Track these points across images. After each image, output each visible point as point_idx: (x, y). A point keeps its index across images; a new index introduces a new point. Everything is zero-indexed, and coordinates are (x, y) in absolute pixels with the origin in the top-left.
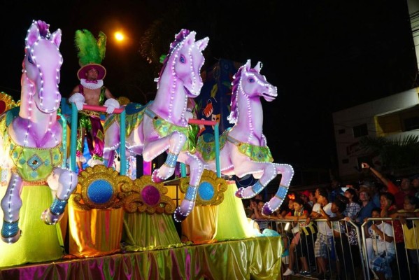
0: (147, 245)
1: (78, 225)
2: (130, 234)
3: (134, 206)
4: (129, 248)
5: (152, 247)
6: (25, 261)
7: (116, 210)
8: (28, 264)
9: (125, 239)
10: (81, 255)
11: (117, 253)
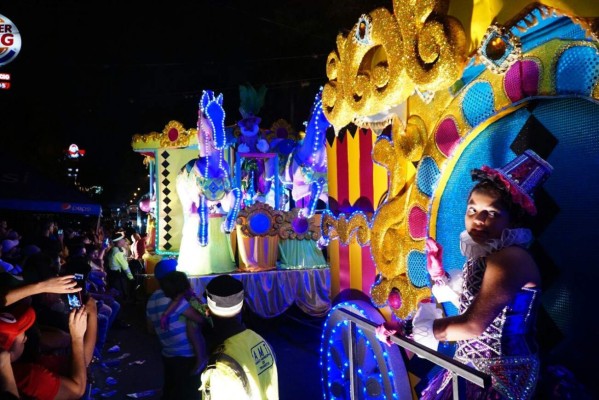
0: (297, 265)
1: (246, 248)
2: (283, 256)
3: (287, 234)
4: (283, 266)
5: (300, 267)
6: (211, 272)
7: (273, 238)
8: (213, 274)
9: (280, 259)
10: (248, 269)
11: (274, 270)
